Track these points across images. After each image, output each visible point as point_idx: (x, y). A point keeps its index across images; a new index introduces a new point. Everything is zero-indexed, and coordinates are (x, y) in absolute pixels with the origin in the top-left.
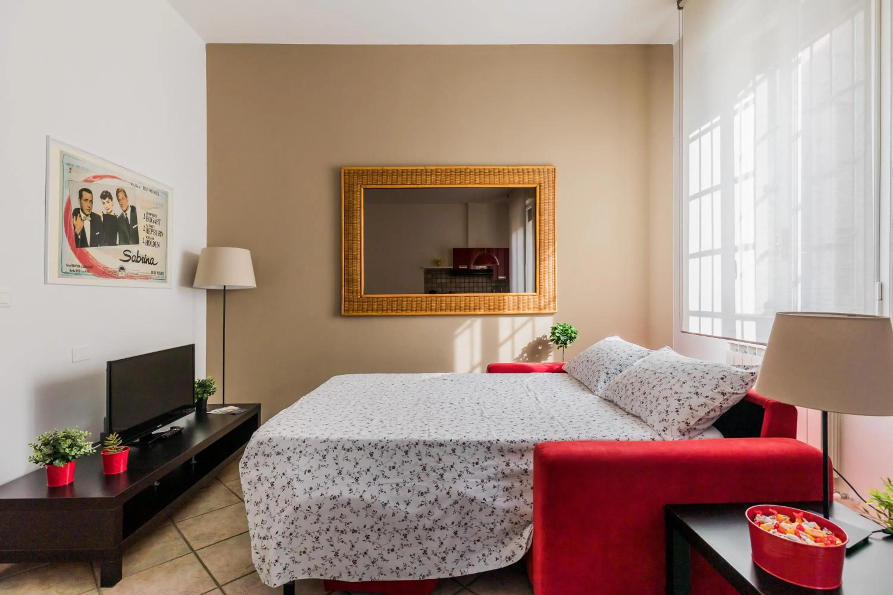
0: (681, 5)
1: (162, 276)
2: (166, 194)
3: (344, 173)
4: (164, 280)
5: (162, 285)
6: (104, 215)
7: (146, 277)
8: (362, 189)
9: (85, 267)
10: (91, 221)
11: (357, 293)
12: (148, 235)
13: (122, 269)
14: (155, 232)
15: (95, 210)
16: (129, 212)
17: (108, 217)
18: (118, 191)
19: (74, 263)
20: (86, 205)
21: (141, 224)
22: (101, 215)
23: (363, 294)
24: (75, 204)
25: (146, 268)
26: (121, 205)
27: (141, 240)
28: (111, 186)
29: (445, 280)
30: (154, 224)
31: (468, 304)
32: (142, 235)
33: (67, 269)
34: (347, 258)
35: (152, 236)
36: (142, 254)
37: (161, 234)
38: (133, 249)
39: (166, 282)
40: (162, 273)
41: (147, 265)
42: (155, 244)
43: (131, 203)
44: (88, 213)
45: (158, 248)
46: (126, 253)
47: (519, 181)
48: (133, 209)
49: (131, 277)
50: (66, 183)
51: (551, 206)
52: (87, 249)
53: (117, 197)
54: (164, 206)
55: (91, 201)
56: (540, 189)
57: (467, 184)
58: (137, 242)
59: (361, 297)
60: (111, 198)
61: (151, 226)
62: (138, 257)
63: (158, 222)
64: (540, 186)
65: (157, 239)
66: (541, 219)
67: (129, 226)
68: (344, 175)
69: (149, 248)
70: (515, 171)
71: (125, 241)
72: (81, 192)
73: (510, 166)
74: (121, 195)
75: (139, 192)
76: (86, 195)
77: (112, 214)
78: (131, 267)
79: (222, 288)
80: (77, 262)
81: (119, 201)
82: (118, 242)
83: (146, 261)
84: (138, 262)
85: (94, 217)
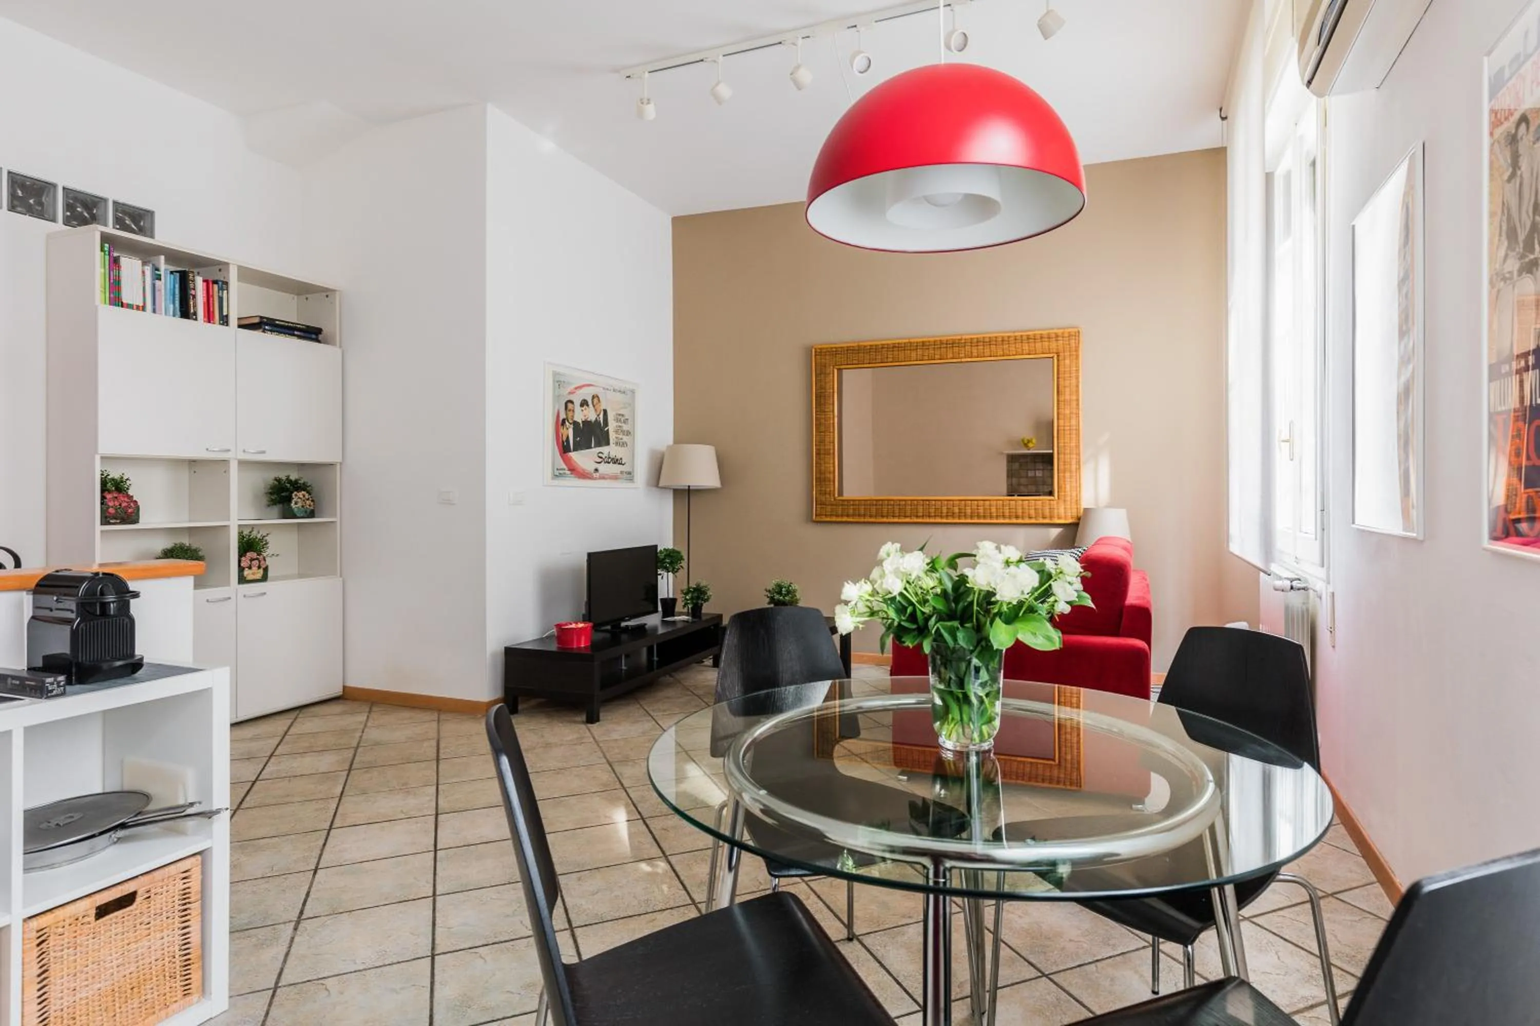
0: (1223, 116)
1: (629, 476)
2: (633, 392)
3: (816, 352)
4: (631, 480)
5: (629, 485)
6: (583, 422)
7: (615, 478)
8: (836, 371)
9: (569, 470)
10: (574, 429)
11: (830, 494)
12: (617, 436)
13: (596, 470)
14: (623, 432)
15: (576, 419)
16: (601, 416)
17: (586, 423)
18: (593, 397)
19: (561, 467)
20: (570, 417)
21: (612, 426)
22: (580, 422)
23: (836, 495)
24: (563, 416)
25: (614, 469)
26: (596, 410)
27: (611, 441)
28: (586, 394)
29: (1041, 472)
30: (623, 425)
31: (963, 511)
32: (612, 436)
33: (557, 473)
34: (818, 454)
35: (621, 436)
36: (612, 455)
37: (628, 433)
38: (605, 450)
39: (633, 482)
40: (629, 473)
41: (616, 466)
42: (623, 444)
43: (603, 407)
44: (571, 421)
45: (626, 448)
46: (600, 455)
47: (1029, 350)
48: (605, 412)
49: (603, 478)
50: (557, 397)
51: (1074, 381)
52: (570, 454)
53: (593, 402)
54: (631, 405)
55: (573, 411)
56: (1058, 360)
57: (961, 358)
58: (608, 444)
59: (835, 499)
60: (588, 405)
61: (620, 427)
62: (609, 458)
63: (626, 421)
64: (1058, 356)
65: (625, 439)
66: (1060, 399)
67: (602, 430)
68: (816, 355)
69: (618, 448)
70: (1025, 338)
71: (598, 444)
72: (566, 404)
73: (1018, 331)
74: (596, 400)
75: (611, 394)
76: (570, 406)
77: (589, 420)
78: (604, 468)
79: (687, 488)
80: (564, 466)
81: (594, 406)
82: (593, 445)
83: (616, 461)
84: (609, 463)
85: (575, 424)
